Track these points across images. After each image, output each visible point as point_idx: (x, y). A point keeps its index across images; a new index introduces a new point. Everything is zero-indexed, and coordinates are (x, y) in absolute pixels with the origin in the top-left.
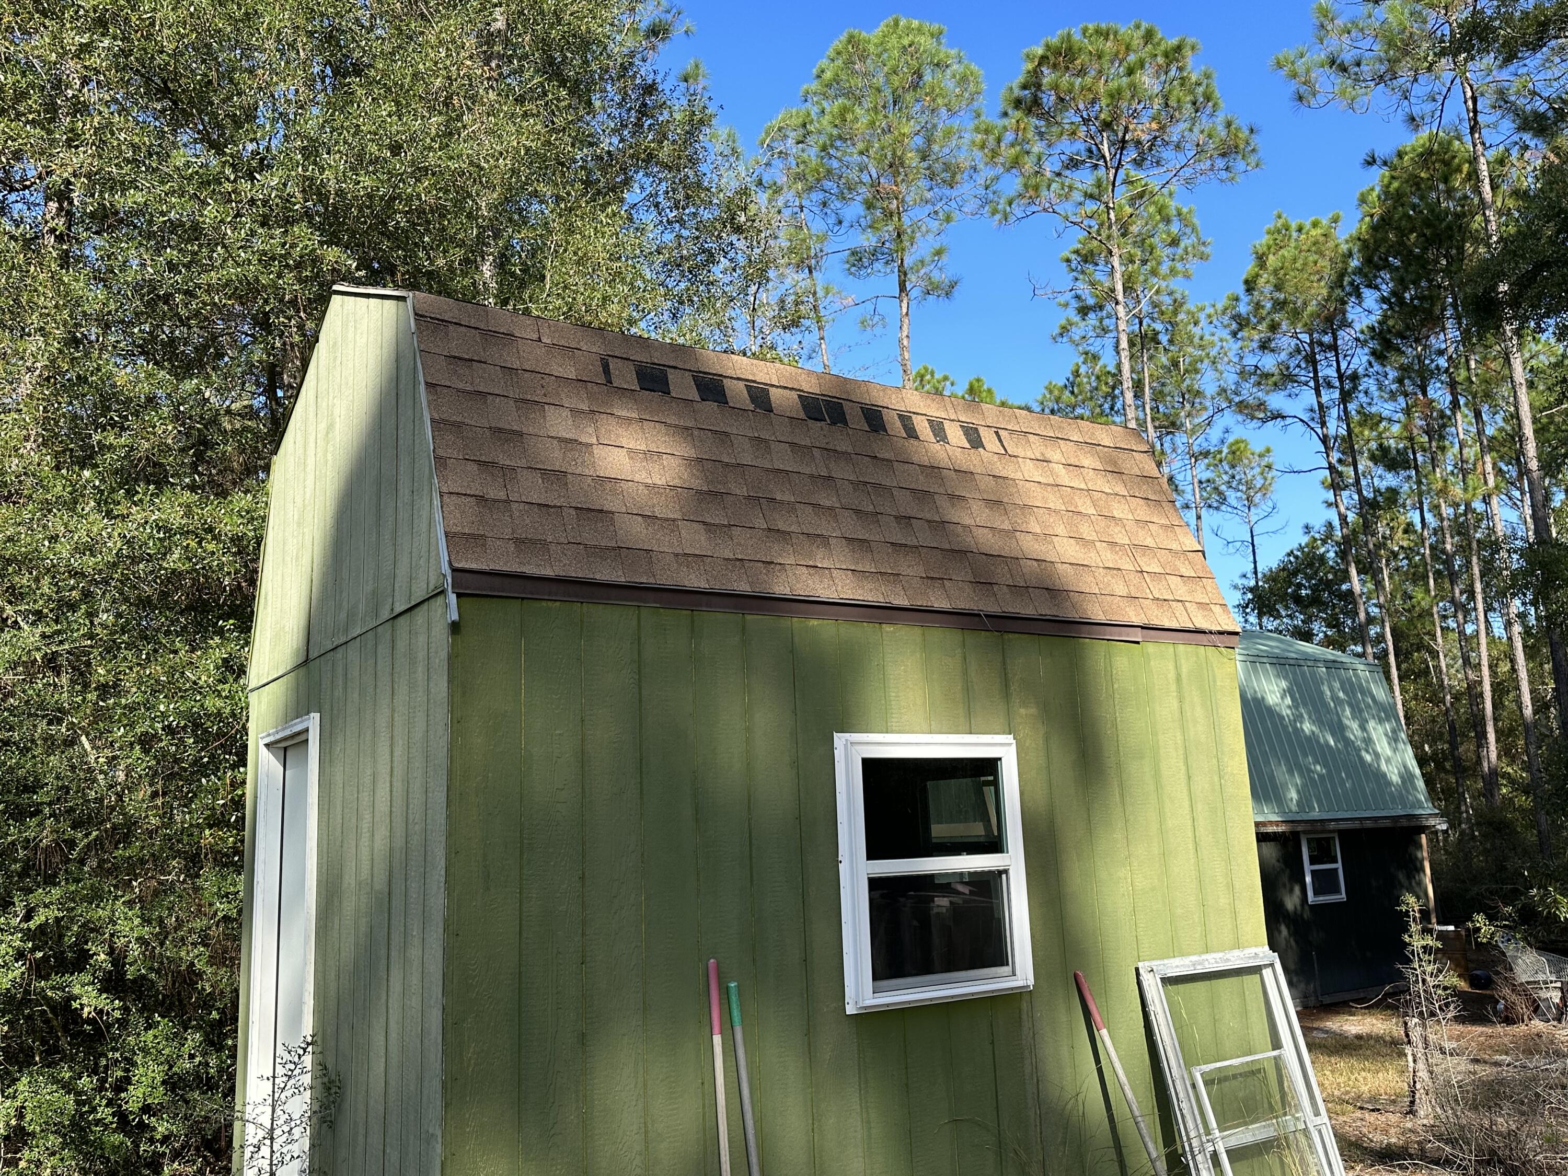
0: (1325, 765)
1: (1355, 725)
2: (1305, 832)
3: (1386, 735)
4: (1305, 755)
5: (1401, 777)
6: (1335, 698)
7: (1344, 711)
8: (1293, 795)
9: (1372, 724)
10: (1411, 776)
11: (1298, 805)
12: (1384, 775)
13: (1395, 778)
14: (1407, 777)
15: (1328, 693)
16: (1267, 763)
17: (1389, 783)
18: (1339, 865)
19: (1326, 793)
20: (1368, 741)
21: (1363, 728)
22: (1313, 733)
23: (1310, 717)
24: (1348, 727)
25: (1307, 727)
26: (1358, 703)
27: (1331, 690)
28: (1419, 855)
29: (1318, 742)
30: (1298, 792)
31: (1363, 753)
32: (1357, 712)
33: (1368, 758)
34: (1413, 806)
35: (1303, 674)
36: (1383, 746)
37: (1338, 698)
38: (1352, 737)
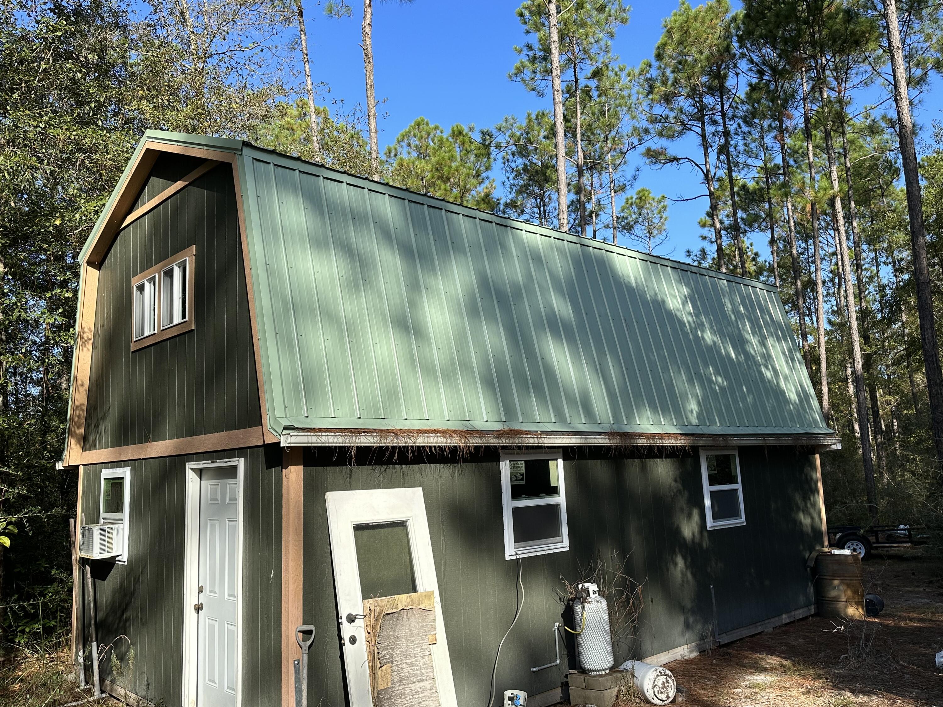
0: (727, 377)
1: (754, 341)
2: (705, 447)
3: (784, 353)
4: (706, 366)
5: (798, 395)
6: (736, 311)
7: (744, 325)
8: (693, 406)
9: (770, 342)
10: (807, 396)
11: (698, 418)
12: (783, 393)
13: (793, 396)
14: (804, 397)
15: (729, 306)
16: (665, 369)
17: (787, 401)
18: (739, 486)
19: (728, 407)
20: (767, 357)
21: (763, 343)
22: (714, 343)
23: (711, 328)
24: (748, 341)
25: (708, 336)
26: (757, 319)
27: (732, 302)
28: (814, 476)
29: (719, 353)
30: (699, 404)
31: (763, 369)
32: (756, 328)
33: (768, 374)
34: (810, 426)
35: (705, 284)
36: (781, 364)
37: (739, 311)
38: (752, 352)
